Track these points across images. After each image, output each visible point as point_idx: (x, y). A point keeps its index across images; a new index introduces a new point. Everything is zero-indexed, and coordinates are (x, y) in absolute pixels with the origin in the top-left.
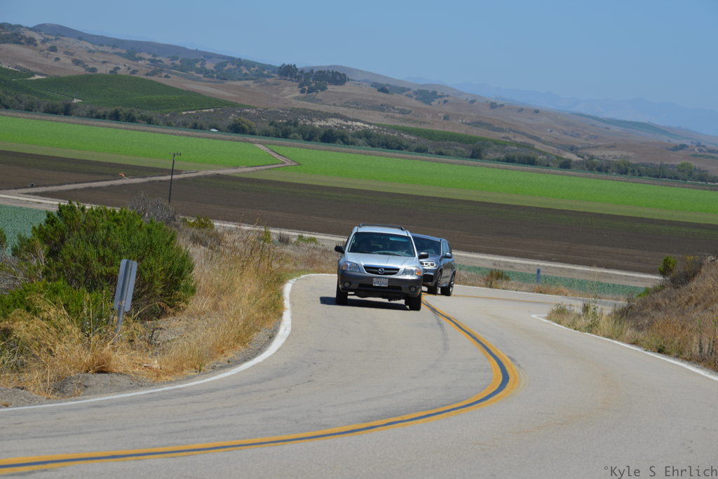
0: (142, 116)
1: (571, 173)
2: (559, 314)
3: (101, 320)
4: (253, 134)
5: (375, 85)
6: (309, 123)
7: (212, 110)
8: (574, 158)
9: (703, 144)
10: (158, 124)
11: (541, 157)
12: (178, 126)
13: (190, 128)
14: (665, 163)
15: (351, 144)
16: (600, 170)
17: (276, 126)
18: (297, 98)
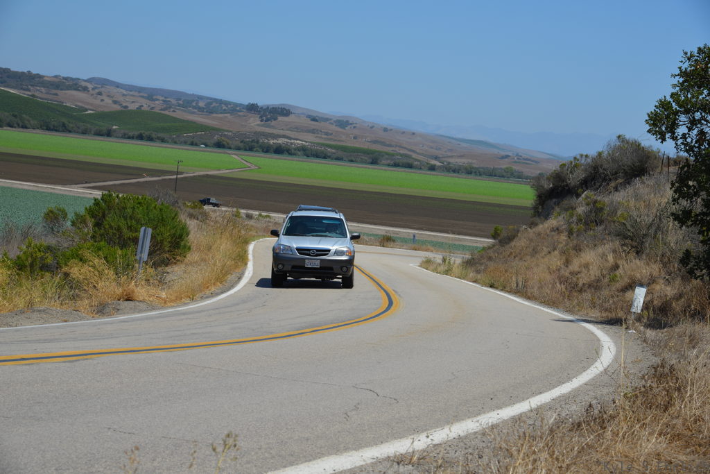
0: (158, 137)
1: (435, 173)
2: (427, 264)
3: (128, 267)
4: (230, 148)
5: (309, 116)
6: (266, 141)
7: (203, 133)
8: (438, 164)
9: (520, 154)
10: (168, 142)
11: (416, 163)
12: (181, 143)
13: (189, 145)
14: (496, 167)
15: (294, 155)
16: (454, 171)
17: (245, 143)
18: (258, 125)
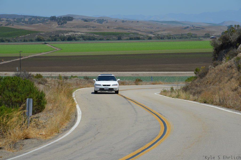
0: (6, 39)
1: (152, 41)
2: (164, 92)
4: (44, 41)
5: (83, 19)
6: (62, 35)
7: (29, 35)
8: (152, 35)
9: (194, 26)
10: (12, 42)
11: (141, 37)
12: (19, 41)
13: (23, 42)
14: (183, 33)
15: (78, 40)
16: (161, 38)
17: (52, 37)
18: (57, 27)
